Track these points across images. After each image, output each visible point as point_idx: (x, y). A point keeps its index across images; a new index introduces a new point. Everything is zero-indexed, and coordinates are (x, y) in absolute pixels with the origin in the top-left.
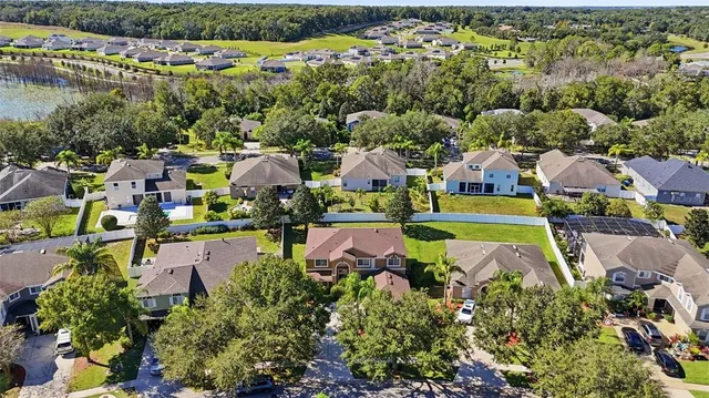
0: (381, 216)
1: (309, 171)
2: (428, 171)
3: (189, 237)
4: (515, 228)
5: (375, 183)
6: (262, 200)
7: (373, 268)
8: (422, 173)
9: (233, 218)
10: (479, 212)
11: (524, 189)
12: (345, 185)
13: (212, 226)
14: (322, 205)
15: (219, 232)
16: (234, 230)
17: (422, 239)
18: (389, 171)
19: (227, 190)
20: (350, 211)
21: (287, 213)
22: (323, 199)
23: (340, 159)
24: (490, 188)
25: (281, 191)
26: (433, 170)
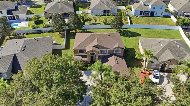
0: (109, 26)
1: (78, 7)
2: (125, 7)
3: (25, 36)
4: (166, 31)
5: (105, 12)
6: (55, 19)
7: (107, 54)
8: (123, 8)
9: (44, 27)
10: (149, 24)
11: (166, 14)
12: (92, 13)
13: (35, 31)
14: (83, 21)
15: (38, 33)
16: (45, 32)
17: (126, 37)
18: (110, 7)
19: (43, 15)
20: (95, 24)
21: (67, 25)
22: (83, 19)
23: (90, 3)
24: (152, 14)
25: (66, 15)
26: (127, 6)
